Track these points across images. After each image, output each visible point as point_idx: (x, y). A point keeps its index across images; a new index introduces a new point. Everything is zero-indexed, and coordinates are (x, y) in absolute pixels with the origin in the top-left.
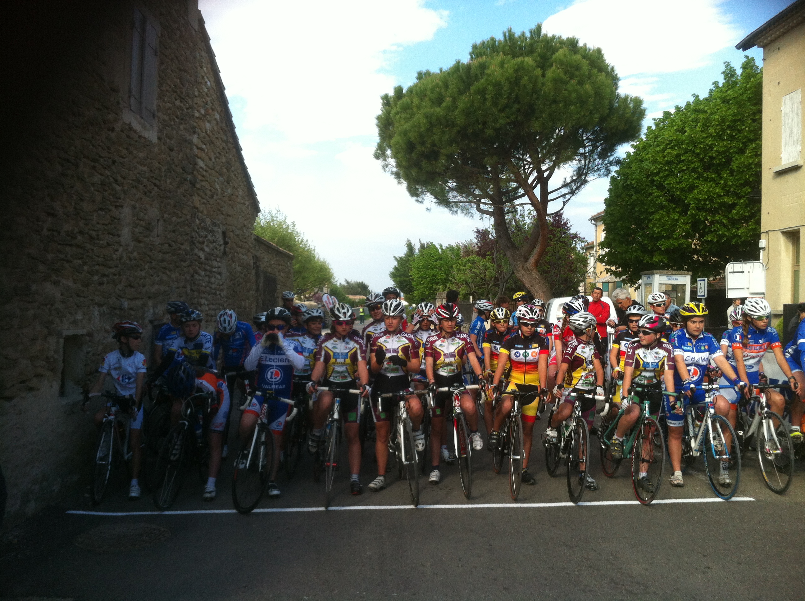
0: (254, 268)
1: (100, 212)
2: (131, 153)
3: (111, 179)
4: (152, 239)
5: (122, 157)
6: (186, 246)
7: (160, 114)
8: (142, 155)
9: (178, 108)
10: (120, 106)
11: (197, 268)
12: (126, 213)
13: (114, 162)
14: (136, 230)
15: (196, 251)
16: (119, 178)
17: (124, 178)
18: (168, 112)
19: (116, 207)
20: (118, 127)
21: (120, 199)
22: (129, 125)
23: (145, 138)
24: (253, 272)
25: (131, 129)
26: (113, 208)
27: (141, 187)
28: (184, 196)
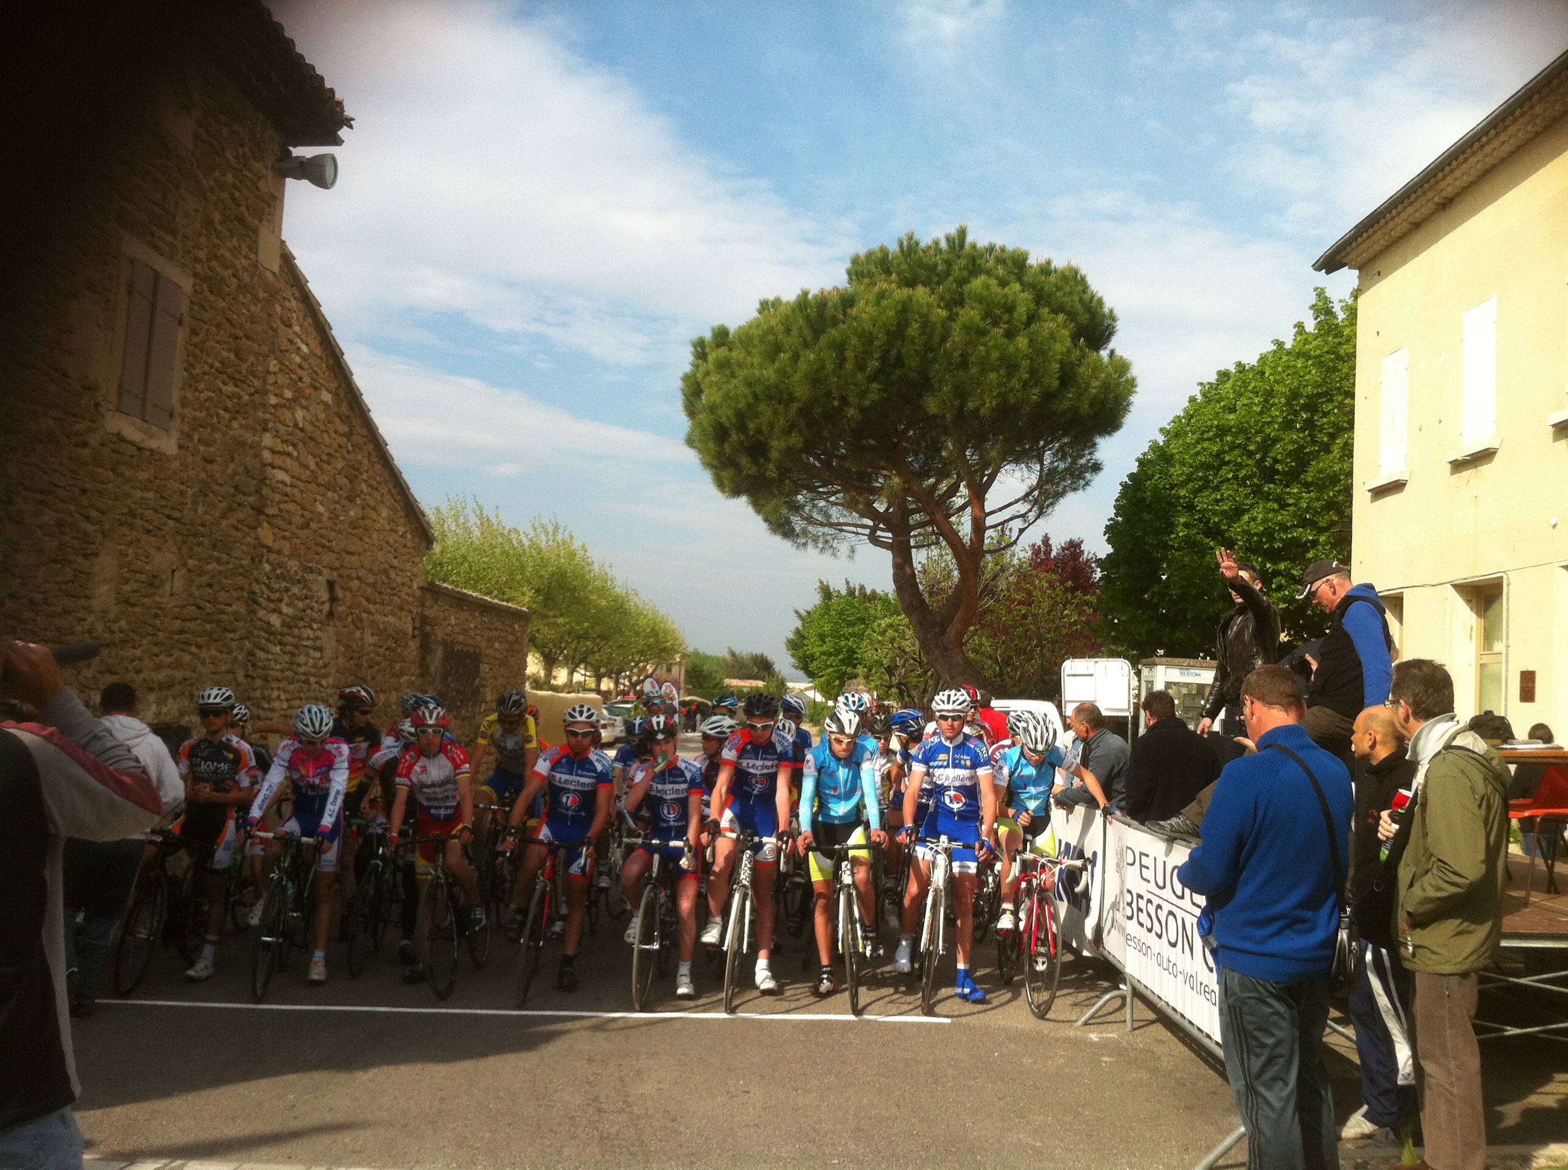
0: (414, 637)
1: (52, 565)
2: (122, 475)
3: (76, 515)
4: (158, 599)
5: (102, 483)
6: (239, 608)
7: (187, 411)
8: (142, 476)
9: (229, 397)
10: (101, 409)
11: (263, 641)
12: (106, 564)
13: (84, 491)
14: (127, 588)
15: (261, 613)
16: (93, 513)
17: (104, 513)
18: (207, 404)
19: (85, 556)
20: (94, 440)
21: (93, 543)
22: (118, 435)
23: (151, 450)
24: (414, 645)
25: (121, 439)
26: (80, 559)
27: (138, 522)
28: (238, 530)
